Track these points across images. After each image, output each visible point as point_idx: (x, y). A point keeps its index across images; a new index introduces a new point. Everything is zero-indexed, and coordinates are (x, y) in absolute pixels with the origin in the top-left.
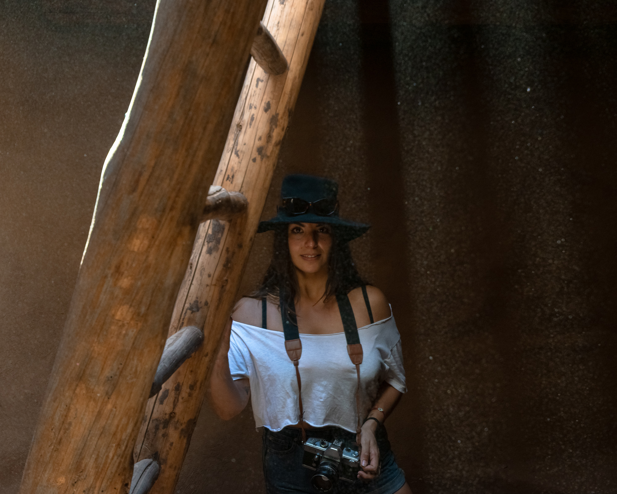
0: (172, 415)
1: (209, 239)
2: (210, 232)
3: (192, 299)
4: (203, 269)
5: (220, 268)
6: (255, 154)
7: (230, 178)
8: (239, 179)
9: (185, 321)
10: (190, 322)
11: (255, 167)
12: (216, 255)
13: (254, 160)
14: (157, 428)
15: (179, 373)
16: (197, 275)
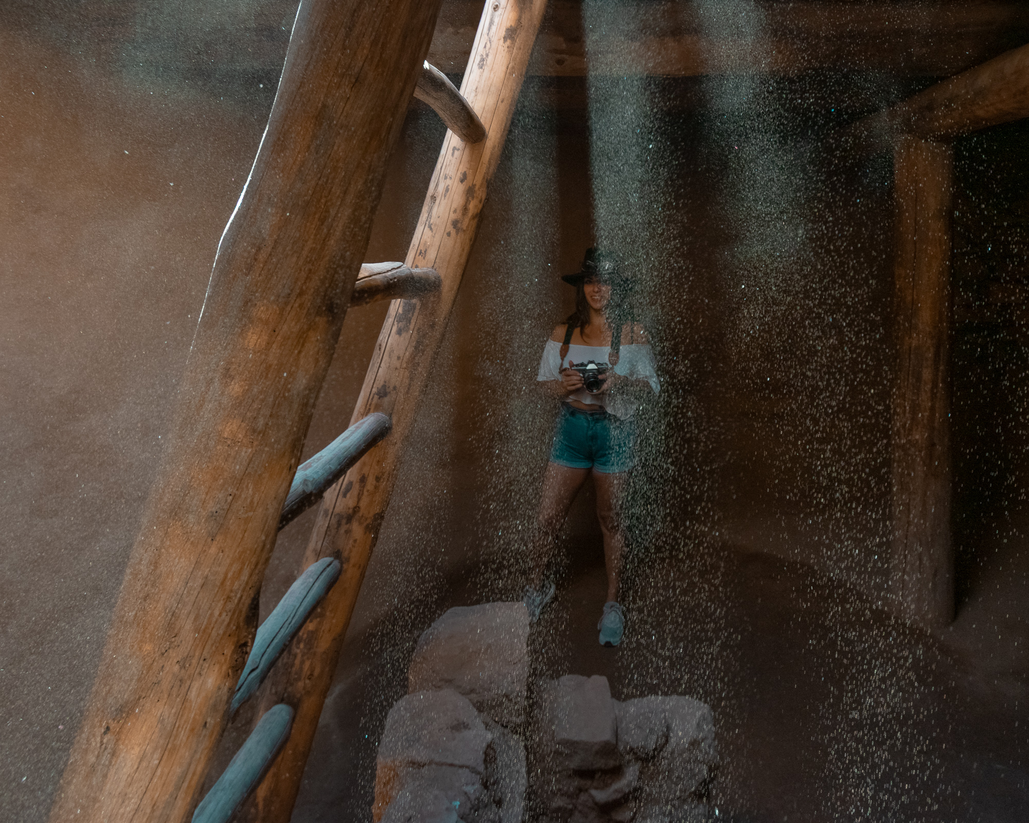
0: (356, 509)
1: (399, 318)
2: (400, 311)
3: (380, 383)
4: (392, 351)
5: (411, 349)
6: (450, 228)
7: (422, 253)
8: (432, 255)
9: (372, 407)
10: (377, 408)
11: (449, 242)
12: (406, 336)
13: (449, 234)
14: (339, 524)
15: (364, 464)
16: (385, 358)
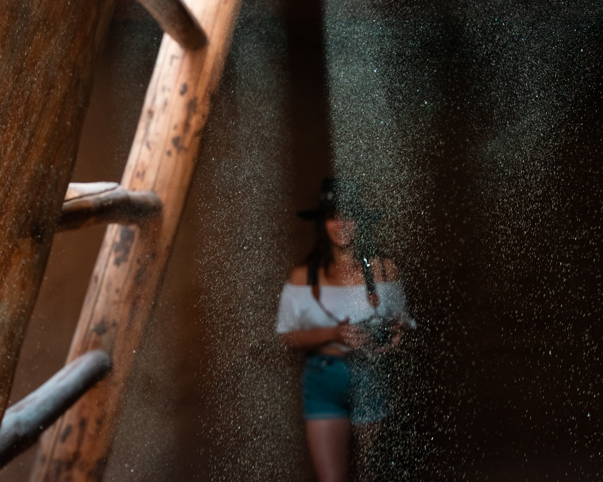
0: (76, 455)
1: (117, 247)
2: (118, 239)
3: (98, 318)
4: (110, 284)
5: (130, 282)
6: (170, 146)
7: (140, 175)
8: (151, 177)
9: (90, 345)
10: (96, 345)
11: (170, 162)
12: (125, 266)
13: (169, 153)
14: (59, 471)
15: (83, 407)
16: (103, 291)
